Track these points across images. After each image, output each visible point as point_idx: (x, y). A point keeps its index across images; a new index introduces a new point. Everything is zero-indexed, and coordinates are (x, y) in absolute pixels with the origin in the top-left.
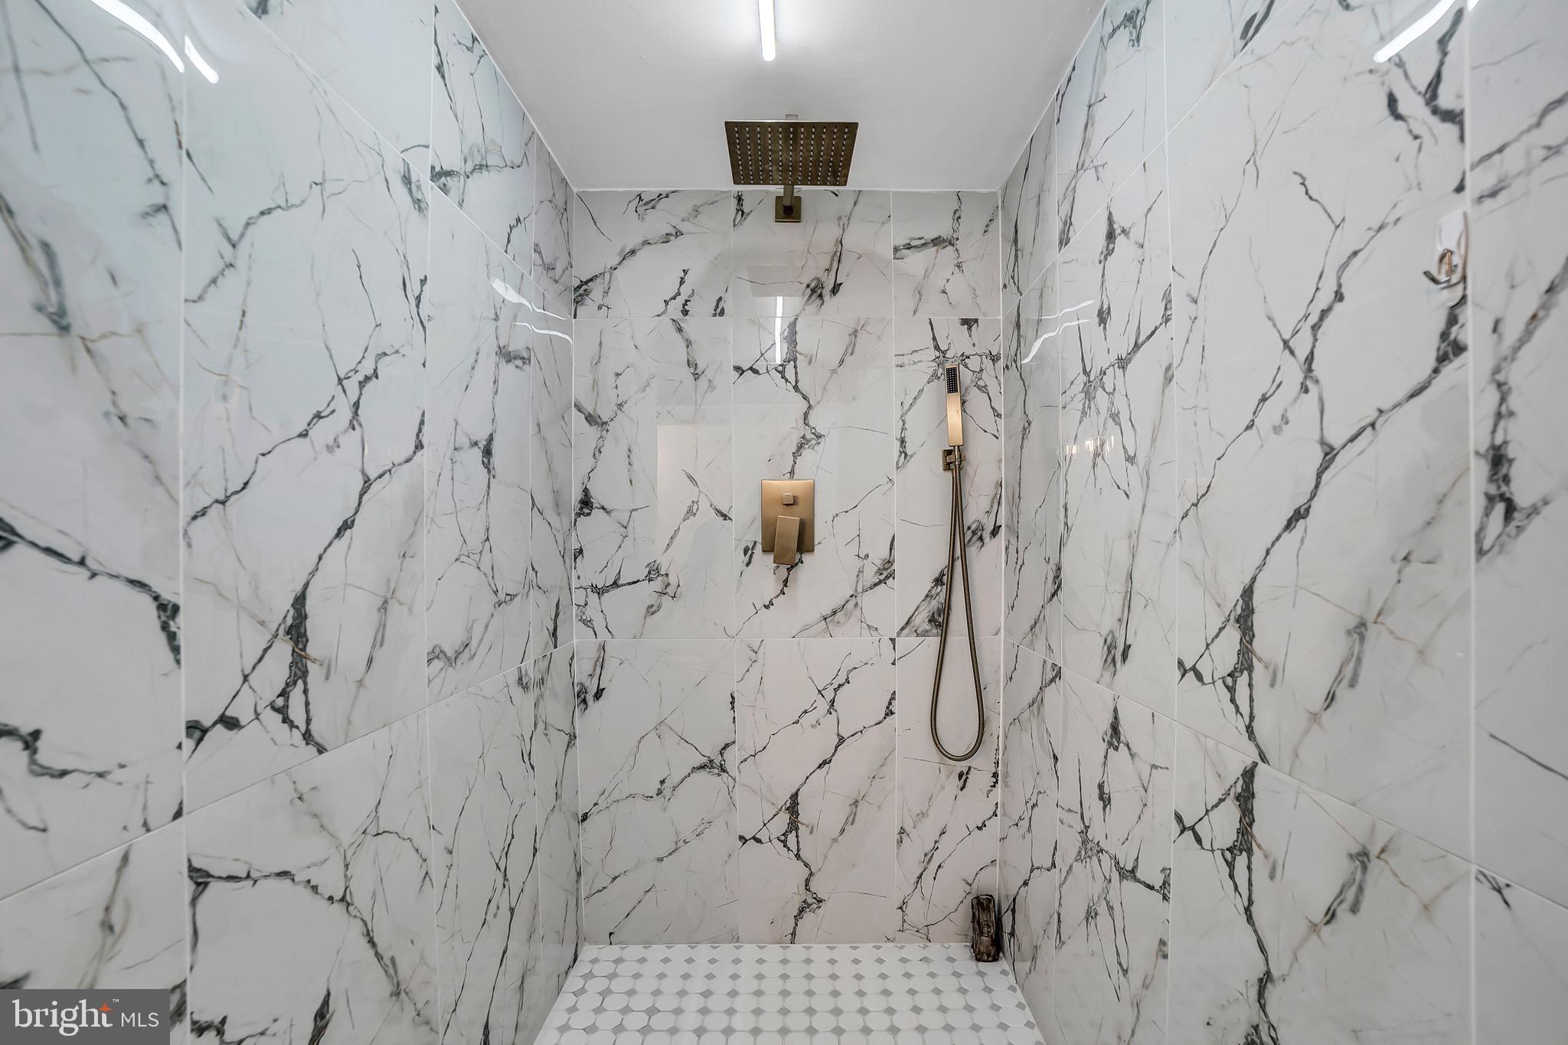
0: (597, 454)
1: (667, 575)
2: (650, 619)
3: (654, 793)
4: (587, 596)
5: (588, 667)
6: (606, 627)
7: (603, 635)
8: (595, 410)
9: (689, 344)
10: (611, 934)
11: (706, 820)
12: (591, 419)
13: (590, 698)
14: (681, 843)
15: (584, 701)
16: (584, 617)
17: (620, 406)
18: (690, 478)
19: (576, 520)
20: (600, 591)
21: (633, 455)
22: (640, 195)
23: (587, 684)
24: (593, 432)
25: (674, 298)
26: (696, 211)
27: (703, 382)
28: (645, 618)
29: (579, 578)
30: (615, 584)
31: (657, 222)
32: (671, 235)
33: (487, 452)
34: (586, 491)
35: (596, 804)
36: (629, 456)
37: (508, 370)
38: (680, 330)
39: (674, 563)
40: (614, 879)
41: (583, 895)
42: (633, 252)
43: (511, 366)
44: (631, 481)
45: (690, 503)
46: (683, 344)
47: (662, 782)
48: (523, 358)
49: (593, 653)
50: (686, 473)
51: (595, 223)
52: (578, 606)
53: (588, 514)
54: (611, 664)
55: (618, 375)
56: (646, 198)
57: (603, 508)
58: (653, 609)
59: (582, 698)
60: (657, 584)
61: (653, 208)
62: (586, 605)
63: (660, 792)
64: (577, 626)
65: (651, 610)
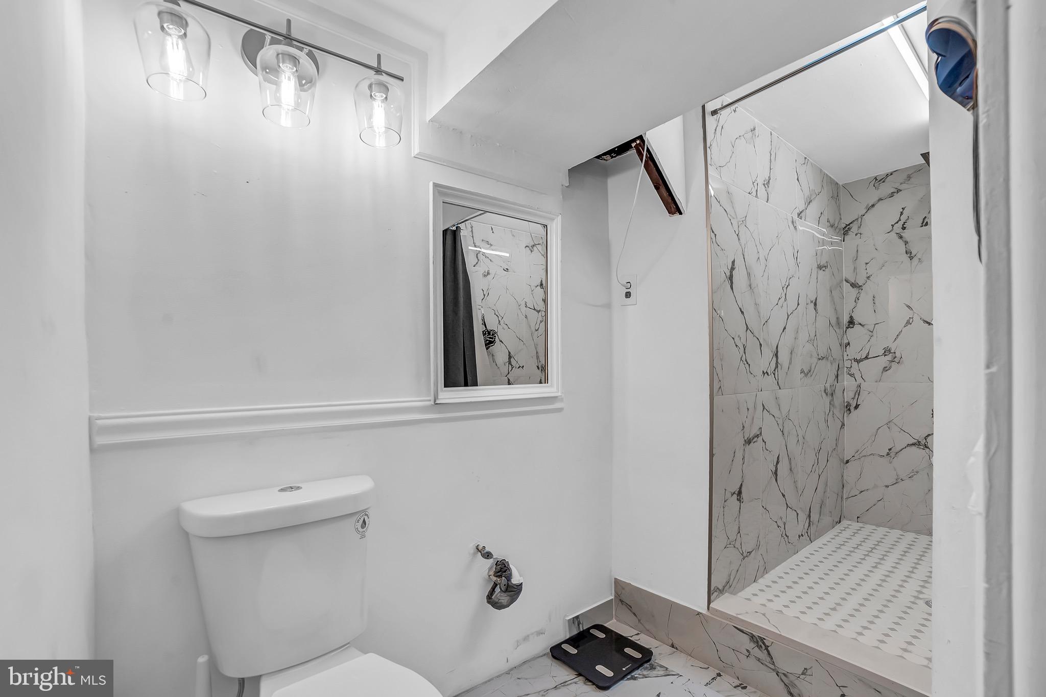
0: (857, 300)
1: (895, 353)
2: (884, 373)
3: (885, 454)
4: (852, 363)
5: (851, 395)
6: (862, 377)
7: (860, 380)
8: (855, 281)
9: (906, 243)
10: (858, 517)
11: (915, 470)
12: (853, 285)
13: (852, 408)
14: (900, 480)
15: (849, 410)
16: (850, 373)
17: (868, 278)
18: (909, 307)
19: (846, 331)
20: (858, 361)
21: (875, 299)
22: (876, 178)
23: (851, 402)
24: (854, 291)
25: (897, 223)
26: (909, 177)
27: (915, 260)
28: (882, 373)
29: (848, 355)
30: (867, 358)
31: (886, 189)
32: (894, 192)
33: (815, 304)
34: (851, 317)
35: (853, 457)
36: (873, 300)
37: (821, 272)
38: (901, 237)
39: (899, 348)
40: (862, 492)
41: (845, 497)
42: (873, 206)
43: (822, 271)
44: (875, 311)
45: (908, 318)
46: (903, 244)
47: (890, 450)
48: (825, 266)
49: (854, 389)
50: (906, 305)
51: (852, 197)
52: (847, 368)
53: (853, 327)
54: (863, 394)
55: (867, 264)
56: (879, 179)
57: (860, 324)
58: (887, 369)
59: (848, 408)
60: (889, 357)
61: (884, 182)
62: (851, 367)
63: (888, 454)
64: (846, 377)
65: (885, 369)
